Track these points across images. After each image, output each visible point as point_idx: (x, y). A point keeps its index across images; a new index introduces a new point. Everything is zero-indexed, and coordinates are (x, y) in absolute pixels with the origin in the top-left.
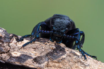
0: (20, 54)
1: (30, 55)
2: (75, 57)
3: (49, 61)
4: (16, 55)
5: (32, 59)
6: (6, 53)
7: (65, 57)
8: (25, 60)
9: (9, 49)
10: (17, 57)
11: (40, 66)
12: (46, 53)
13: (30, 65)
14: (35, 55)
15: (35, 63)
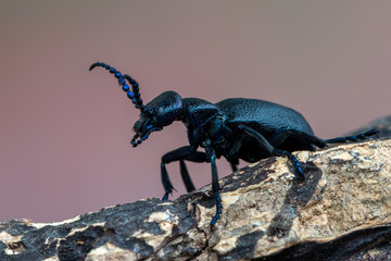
0: (234, 239)
1: (256, 229)
2: (344, 168)
3: (299, 208)
4: (229, 248)
5: (265, 236)
6: (204, 249)
7: (325, 182)
8: (252, 247)
9: (204, 240)
10: (233, 251)
11: (288, 239)
12: (282, 200)
13: (268, 250)
14: (267, 222)
15: (275, 238)
